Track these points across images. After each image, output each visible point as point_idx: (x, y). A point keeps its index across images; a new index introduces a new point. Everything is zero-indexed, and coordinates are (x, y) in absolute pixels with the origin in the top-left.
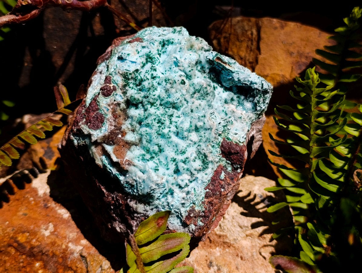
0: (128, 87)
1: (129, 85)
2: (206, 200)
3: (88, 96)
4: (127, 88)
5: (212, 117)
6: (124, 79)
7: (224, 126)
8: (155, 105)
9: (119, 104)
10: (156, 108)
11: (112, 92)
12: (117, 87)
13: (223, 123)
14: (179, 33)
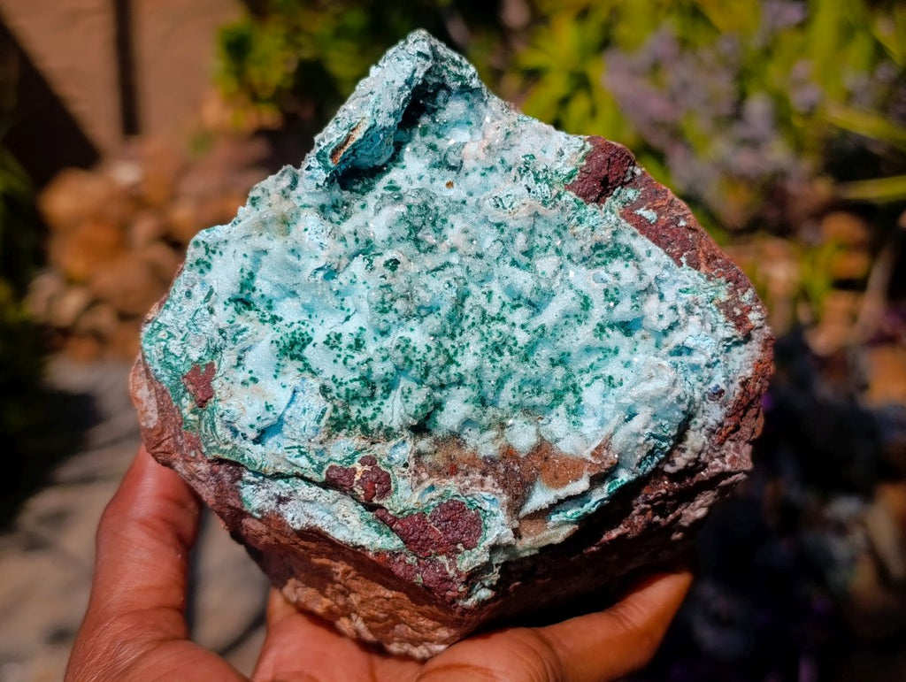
0: (370, 422)
1: (365, 418)
2: (703, 269)
3: (365, 542)
4: (372, 425)
5: (507, 205)
6: (344, 431)
7: (537, 180)
8: (452, 352)
9: (419, 455)
10: (460, 352)
11: (378, 468)
12: (365, 454)
13: (529, 180)
14: (214, 252)
